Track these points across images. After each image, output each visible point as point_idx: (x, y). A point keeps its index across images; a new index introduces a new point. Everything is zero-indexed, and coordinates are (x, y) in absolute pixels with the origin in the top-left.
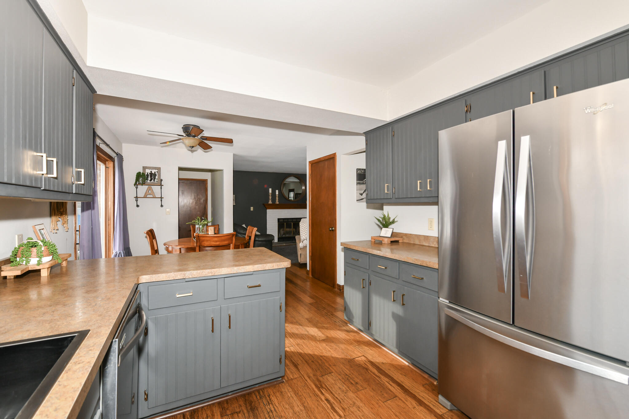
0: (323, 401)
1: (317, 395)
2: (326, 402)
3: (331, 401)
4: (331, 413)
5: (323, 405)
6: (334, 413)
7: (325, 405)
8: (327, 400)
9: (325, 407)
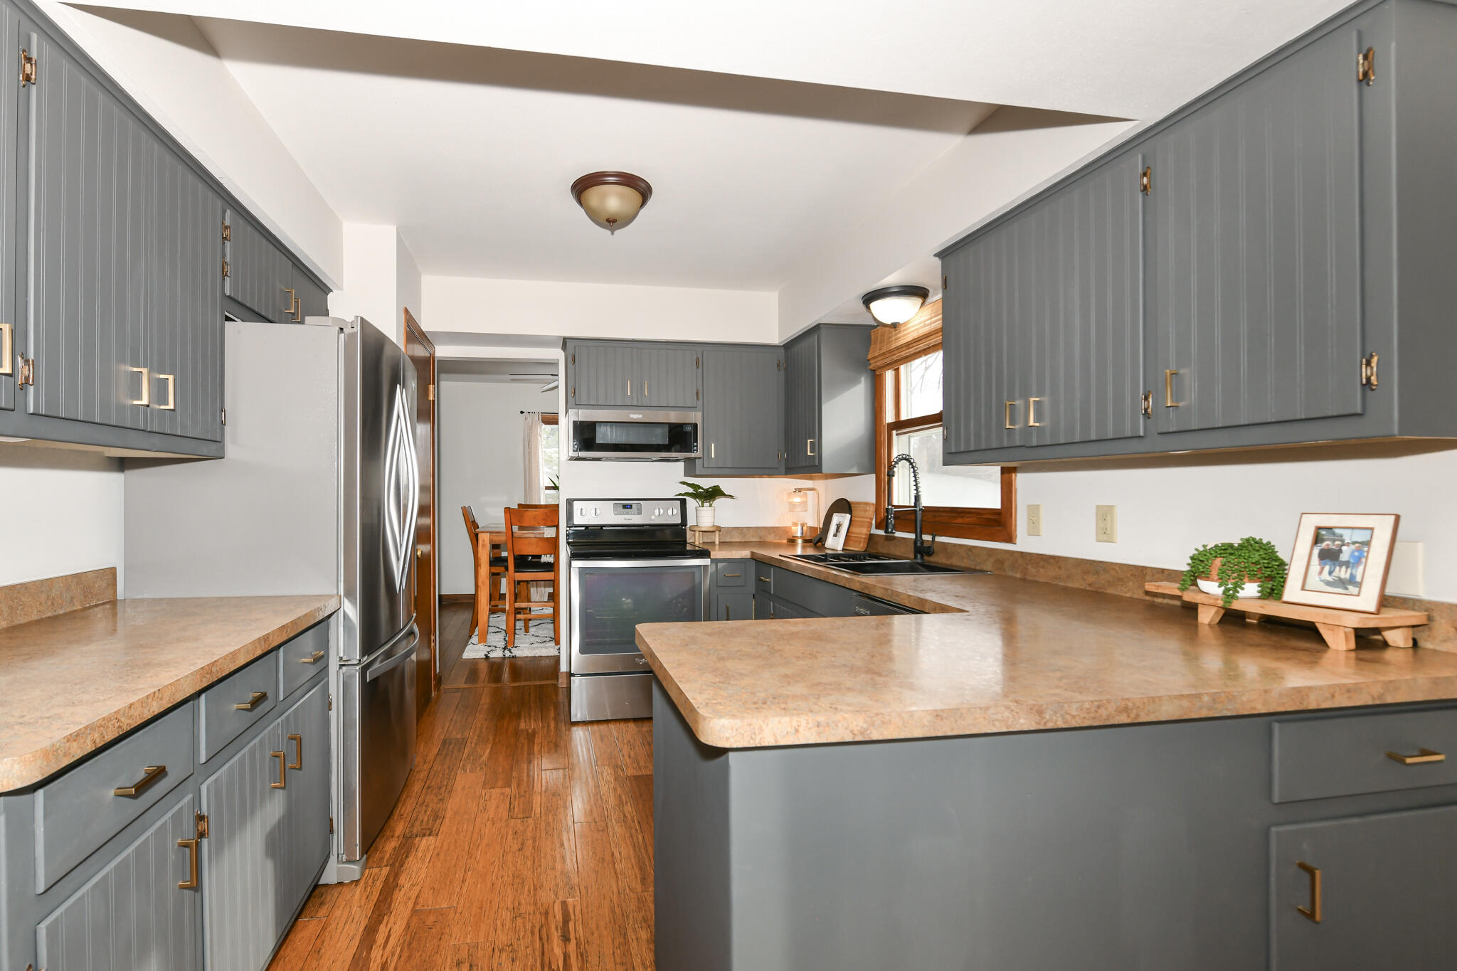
0: (576, 939)
1: (580, 958)
2: (572, 936)
3: (560, 934)
4: (578, 912)
5: (581, 930)
6: (571, 910)
7: (577, 928)
8: (566, 938)
9: (581, 926)
